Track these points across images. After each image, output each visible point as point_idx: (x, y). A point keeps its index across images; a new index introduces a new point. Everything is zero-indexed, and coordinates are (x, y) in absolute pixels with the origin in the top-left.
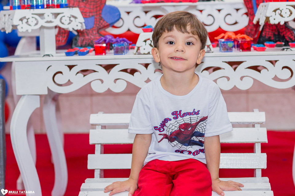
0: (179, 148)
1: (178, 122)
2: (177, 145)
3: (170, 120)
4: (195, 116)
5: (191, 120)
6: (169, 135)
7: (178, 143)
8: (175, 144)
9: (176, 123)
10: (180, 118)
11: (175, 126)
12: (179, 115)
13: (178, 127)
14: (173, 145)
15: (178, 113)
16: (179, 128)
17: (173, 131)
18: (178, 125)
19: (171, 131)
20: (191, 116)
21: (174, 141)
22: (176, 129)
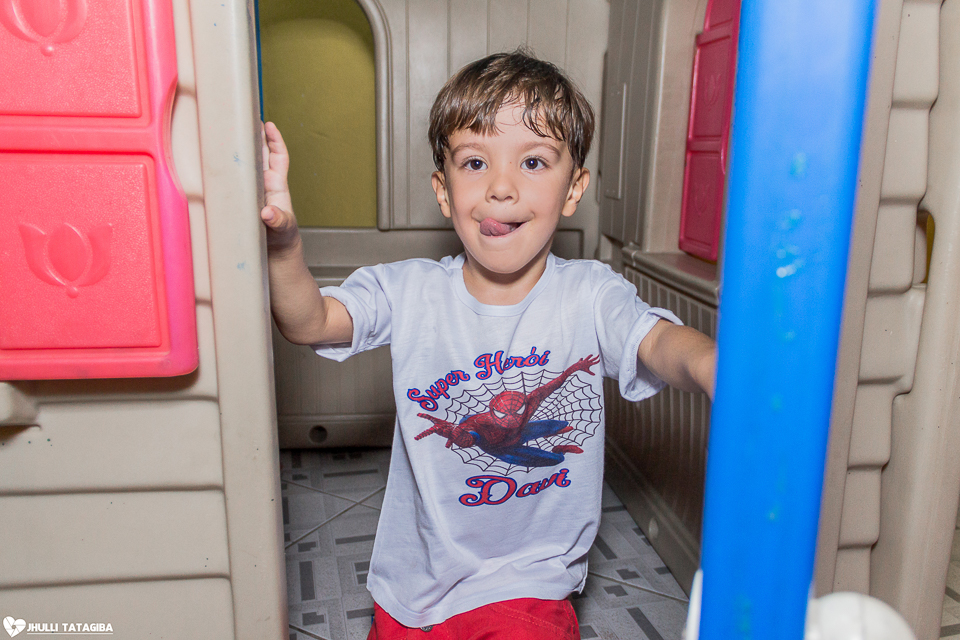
0: (484, 466)
1: (489, 387)
2: (480, 458)
3: (467, 378)
4: (537, 368)
5: (526, 383)
6: (457, 422)
7: (481, 452)
8: (474, 454)
9: (484, 389)
10: (495, 376)
11: (479, 398)
12: (493, 367)
13: (487, 403)
14: (467, 458)
15: (492, 360)
16: (491, 406)
17: (472, 413)
18: (489, 396)
19: (464, 411)
20: (525, 369)
21: (469, 446)
22: (480, 408)
